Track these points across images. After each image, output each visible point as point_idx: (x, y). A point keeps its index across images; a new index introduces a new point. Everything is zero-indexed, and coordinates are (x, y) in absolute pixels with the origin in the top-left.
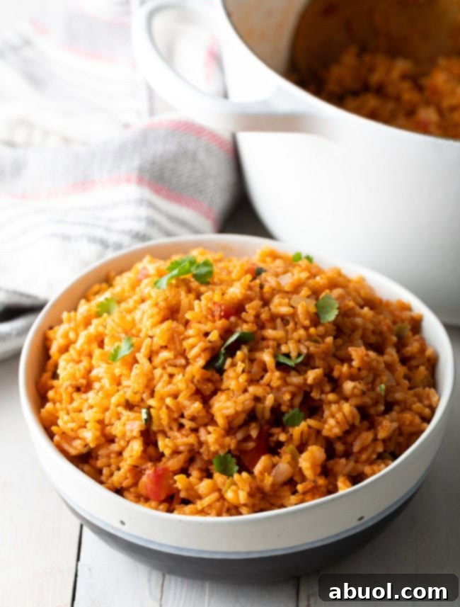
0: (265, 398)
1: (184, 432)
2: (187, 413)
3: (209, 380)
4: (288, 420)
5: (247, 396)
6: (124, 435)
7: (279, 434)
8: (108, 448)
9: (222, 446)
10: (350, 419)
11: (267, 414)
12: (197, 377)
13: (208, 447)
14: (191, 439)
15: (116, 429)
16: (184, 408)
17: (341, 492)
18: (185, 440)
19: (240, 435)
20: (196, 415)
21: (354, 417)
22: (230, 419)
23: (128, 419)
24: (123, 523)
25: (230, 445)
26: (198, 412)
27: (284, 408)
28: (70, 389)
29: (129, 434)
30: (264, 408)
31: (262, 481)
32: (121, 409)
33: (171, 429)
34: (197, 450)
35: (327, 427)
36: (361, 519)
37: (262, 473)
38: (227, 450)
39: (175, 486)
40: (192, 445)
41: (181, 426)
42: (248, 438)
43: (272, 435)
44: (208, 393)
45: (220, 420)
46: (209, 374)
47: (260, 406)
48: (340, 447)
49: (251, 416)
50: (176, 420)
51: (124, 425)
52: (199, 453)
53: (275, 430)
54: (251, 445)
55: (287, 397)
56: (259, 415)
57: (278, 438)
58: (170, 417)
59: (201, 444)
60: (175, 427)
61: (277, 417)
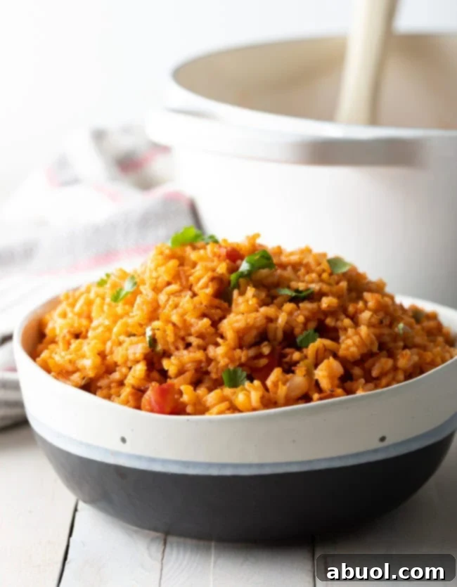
0: (277, 318)
1: (191, 349)
2: (193, 330)
3: (217, 307)
4: (301, 341)
5: (258, 314)
6: (126, 360)
7: (292, 353)
8: (108, 378)
9: (232, 360)
10: (368, 342)
11: (280, 335)
12: (205, 303)
13: (218, 363)
14: (199, 355)
15: (118, 356)
16: (191, 325)
17: (360, 393)
18: (192, 355)
19: (252, 352)
20: (204, 331)
21: (372, 343)
22: (241, 335)
23: (132, 344)
24: (123, 440)
25: (240, 358)
26: (206, 329)
27: (297, 330)
28: (68, 337)
29: (131, 357)
30: (277, 328)
31: (276, 393)
32: (122, 338)
33: (177, 349)
34: (204, 369)
35: (343, 346)
36: (383, 439)
37: (276, 385)
38: (237, 363)
39: (182, 400)
40: (200, 362)
41: (188, 345)
42: (260, 356)
43: (285, 356)
44: (216, 318)
45: (230, 335)
46: (217, 302)
47: (272, 326)
48: (357, 371)
49: (263, 335)
50: (183, 339)
51: (127, 350)
52: (207, 373)
53: (288, 350)
54: (263, 362)
55: (301, 319)
56: (271, 335)
57: (291, 358)
58: (176, 335)
59: (209, 361)
60: (181, 345)
61: (290, 339)
